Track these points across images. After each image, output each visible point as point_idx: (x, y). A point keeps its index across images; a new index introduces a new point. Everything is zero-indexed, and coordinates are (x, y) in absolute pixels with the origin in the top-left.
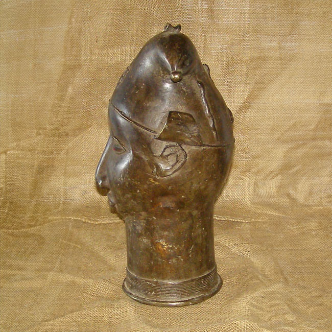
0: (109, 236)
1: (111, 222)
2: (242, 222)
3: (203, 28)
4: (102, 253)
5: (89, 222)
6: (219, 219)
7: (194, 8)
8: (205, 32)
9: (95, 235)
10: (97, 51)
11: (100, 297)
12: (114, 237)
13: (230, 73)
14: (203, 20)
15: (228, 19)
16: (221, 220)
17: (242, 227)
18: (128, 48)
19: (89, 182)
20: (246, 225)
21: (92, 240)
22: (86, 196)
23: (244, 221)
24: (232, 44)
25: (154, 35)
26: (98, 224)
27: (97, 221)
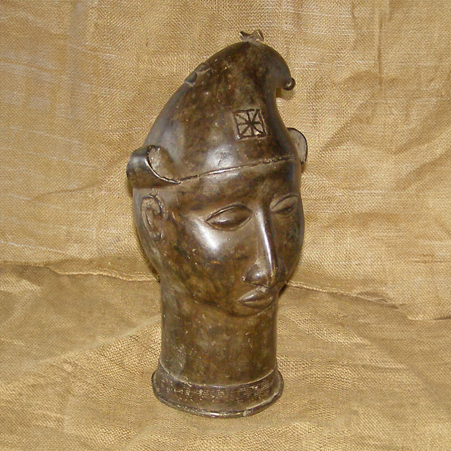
0: (145, 298)
1: (149, 279)
2: (319, 291)
3: (286, 37)
5: (121, 278)
7: (276, 10)
8: (288, 43)
9: (127, 297)
10: (146, 57)
12: (152, 300)
13: (317, 98)
14: (287, 26)
15: (319, 28)
17: (318, 298)
18: (186, 57)
19: (125, 226)
20: (324, 295)
21: (123, 301)
22: (119, 244)
23: (321, 290)
24: (322, 60)
26: (132, 282)
27: (131, 277)
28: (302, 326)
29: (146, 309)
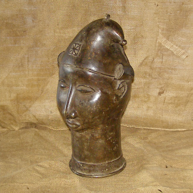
0: (65, 137)
1: (66, 129)
2: (142, 129)
3: (119, 17)
4: (60, 148)
5: (54, 129)
6: (128, 126)
7: (114, 5)
9: (57, 137)
10: (58, 30)
11: (59, 171)
12: (67, 138)
13: (135, 43)
14: (120, 12)
15: (134, 12)
16: (129, 127)
17: (142, 132)
18: (76, 29)
19: (54, 106)
21: (55, 139)
22: (52, 114)
24: (136, 26)
25: (91, 21)
26: (59, 130)
27: (58, 129)
28: (136, 146)
29: (65, 142)
